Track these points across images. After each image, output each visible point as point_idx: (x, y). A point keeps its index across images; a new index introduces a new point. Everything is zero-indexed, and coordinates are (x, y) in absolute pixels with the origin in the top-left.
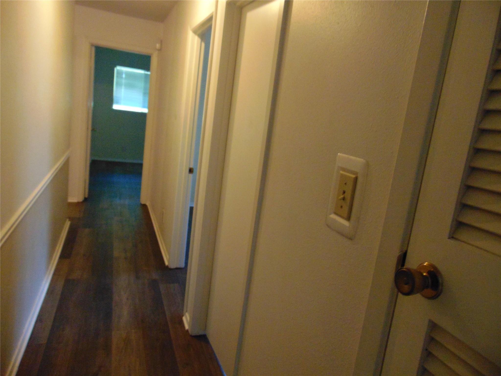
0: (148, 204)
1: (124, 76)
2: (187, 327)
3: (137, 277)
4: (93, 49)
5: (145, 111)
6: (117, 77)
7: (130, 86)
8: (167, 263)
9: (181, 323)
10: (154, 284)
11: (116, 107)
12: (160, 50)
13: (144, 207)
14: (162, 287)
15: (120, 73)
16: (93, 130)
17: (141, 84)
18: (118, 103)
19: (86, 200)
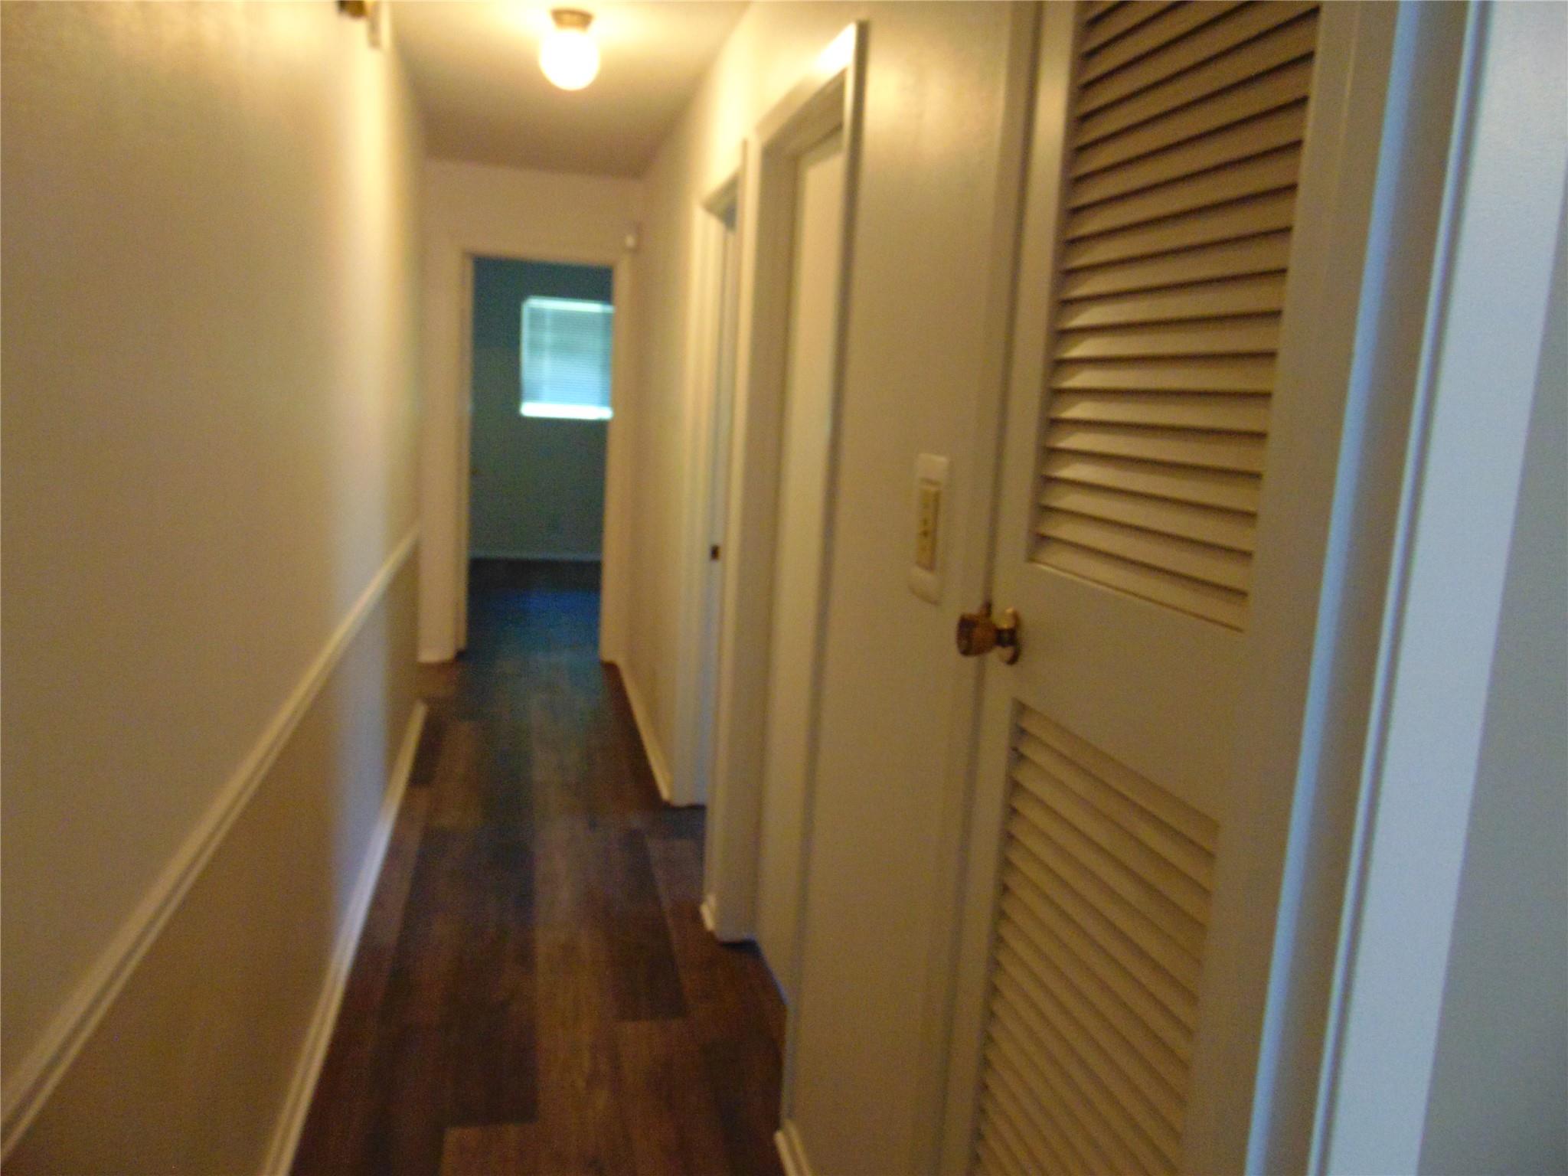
0: (621, 661)
1: (548, 322)
2: (710, 922)
3: (593, 825)
4: (469, 267)
5: (604, 413)
6: (532, 326)
7: (565, 349)
8: (665, 793)
9: (697, 918)
10: (633, 841)
11: (530, 409)
12: (636, 251)
13: (611, 669)
14: (655, 848)
15: (538, 316)
16: (475, 473)
17: (595, 343)
18: (535, 397)
19: (460, 656)
